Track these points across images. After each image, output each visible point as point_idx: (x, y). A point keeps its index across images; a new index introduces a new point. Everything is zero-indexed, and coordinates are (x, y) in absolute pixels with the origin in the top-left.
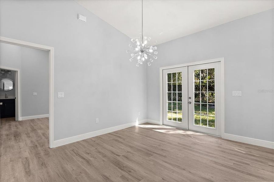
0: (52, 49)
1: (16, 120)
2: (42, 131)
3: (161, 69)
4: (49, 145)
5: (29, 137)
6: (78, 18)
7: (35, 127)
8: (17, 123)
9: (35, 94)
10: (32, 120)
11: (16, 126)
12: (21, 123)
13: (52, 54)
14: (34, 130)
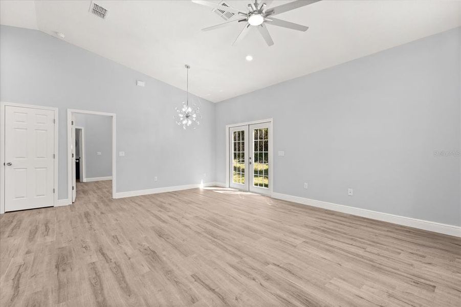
0: (114, 115)
1: (81, 181)
2: (107, 189)
3: (227, 127)
4: (112, 196)
5: (96, 193)
6: (137, 84)
7: (100, 187)
8: (82, 184)
9: (99, 153)
10: (97, 182)
11: (81, 186)
12: (86, 184)
13: (114, 120)
14: (98, 189)
